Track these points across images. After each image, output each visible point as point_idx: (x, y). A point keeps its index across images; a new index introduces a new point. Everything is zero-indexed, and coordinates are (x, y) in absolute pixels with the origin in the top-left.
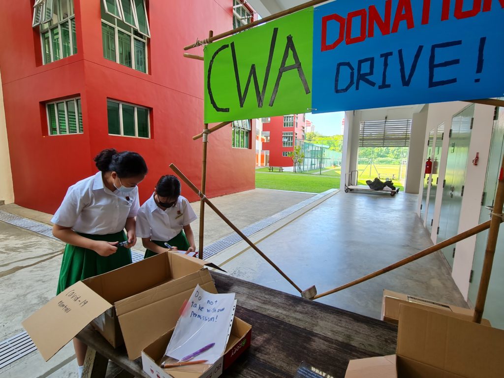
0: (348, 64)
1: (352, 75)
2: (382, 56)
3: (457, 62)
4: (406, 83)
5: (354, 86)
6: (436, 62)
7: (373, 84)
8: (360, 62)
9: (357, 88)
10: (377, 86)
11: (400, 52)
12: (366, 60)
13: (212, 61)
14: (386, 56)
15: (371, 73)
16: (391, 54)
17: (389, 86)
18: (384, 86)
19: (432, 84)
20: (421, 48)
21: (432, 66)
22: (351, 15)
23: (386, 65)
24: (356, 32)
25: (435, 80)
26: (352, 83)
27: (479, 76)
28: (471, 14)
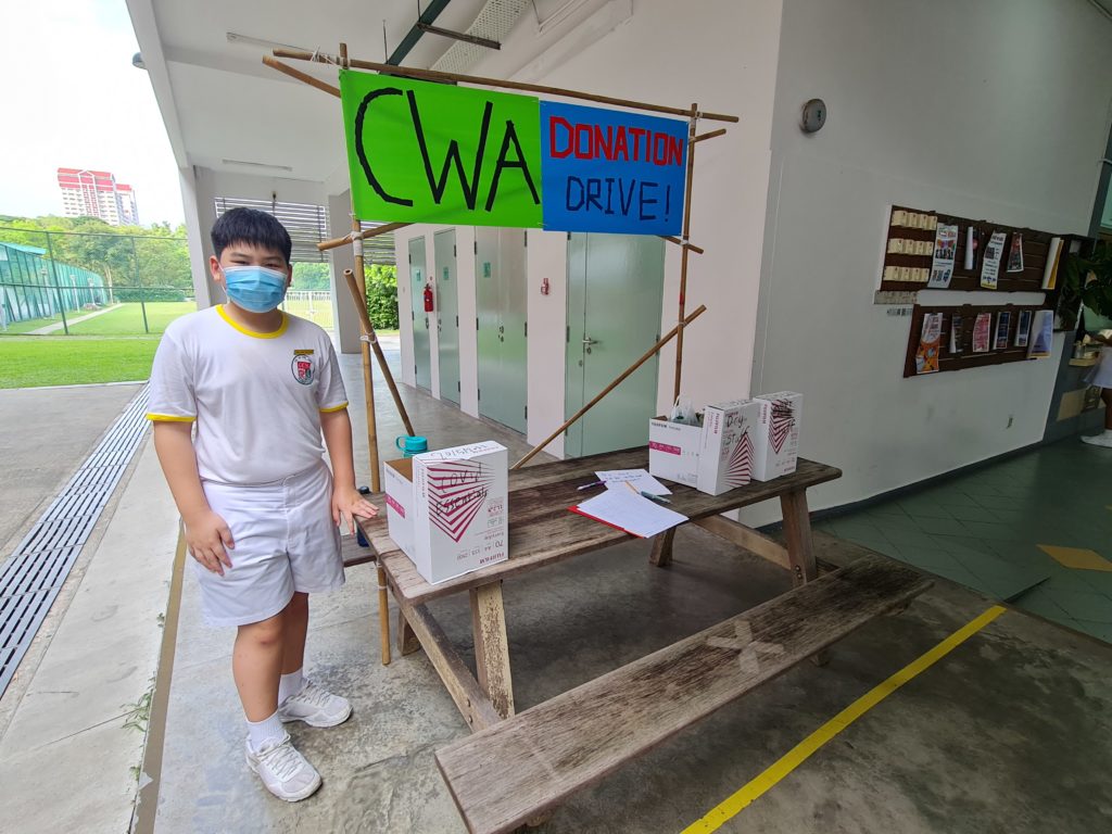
1: (583, 192)
2: (607, 180)
3: (654, 201)
4: (625, 212)
5: (585, 205)
7: (600, 207)
8: (590, 181)
9: (587, 209)
10: (603, 211)
11: (620, 180)
13: (363, 108)
14: (610, 181)
15: (598, 196)
17: (612, 213)
18: (609, 211)
19: (642, 218)
20: (634, 181)
21: (642, 202)
22: (581, 127)
23: (610, 190)
24: (584, 148)
25: (644, 214)
26: (582, 202)
27: (667, 216)
28: (662, 163)
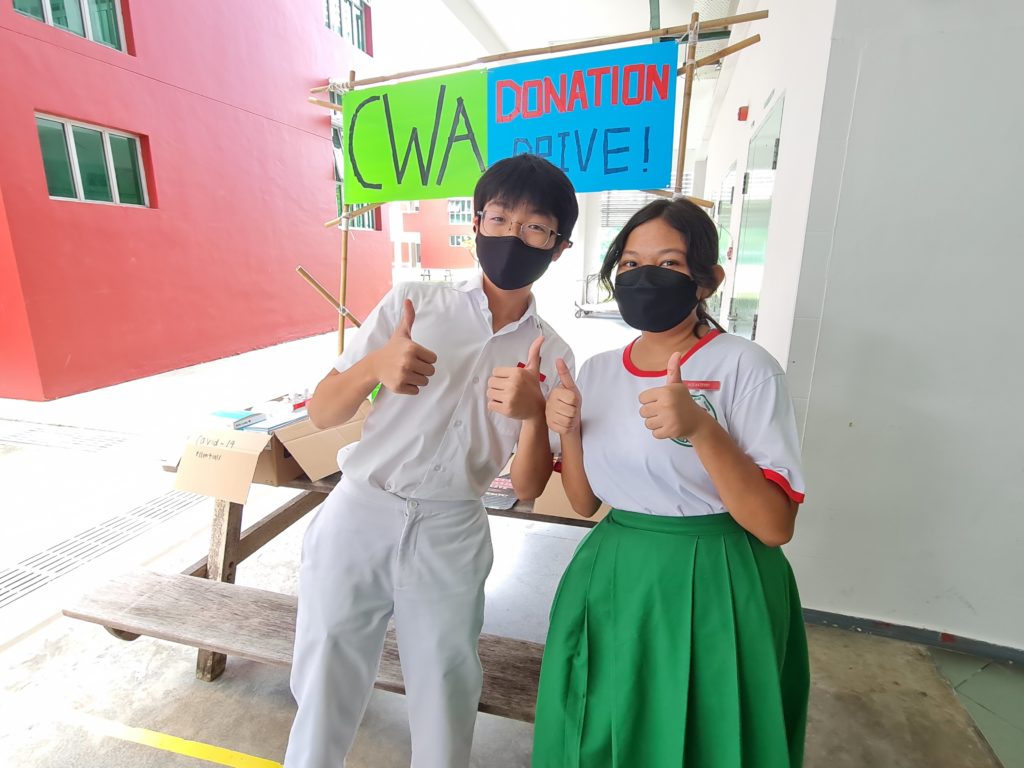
0: (526, 141)
3: (626, 149)
4: (584, 168)
6: (609, 148)
8: (538, 140)
11: (576, 132)
12: (544, 138)
13: (355, 116)
16: (568, 134)
19: (607, 171)
20: (595, 131)
21: (607, 152)
23: (564, 146)
25: (609, 167)
27: (646, 165)
28: (637, 101)
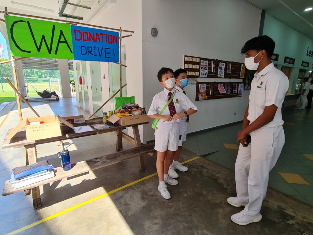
0: (85, 47)
1: (86, 50)
3: (110, 53)
4: (100, 56)
6: (106, 52)
7: (92, 54)
9: (88, 55)
11: (98, 47)
12: (90, 47)
14: (95, 47)
15: (91, 51)
16: (96, 47)
17: (96, 56)
20: (102, 48)
21: (105, 53)
22: (84, 33)
23: (95, 50)
24: (86, 38)
25: (107, 56)
26: (86, 53)
27: (114, 57)
28: (111, 43)
